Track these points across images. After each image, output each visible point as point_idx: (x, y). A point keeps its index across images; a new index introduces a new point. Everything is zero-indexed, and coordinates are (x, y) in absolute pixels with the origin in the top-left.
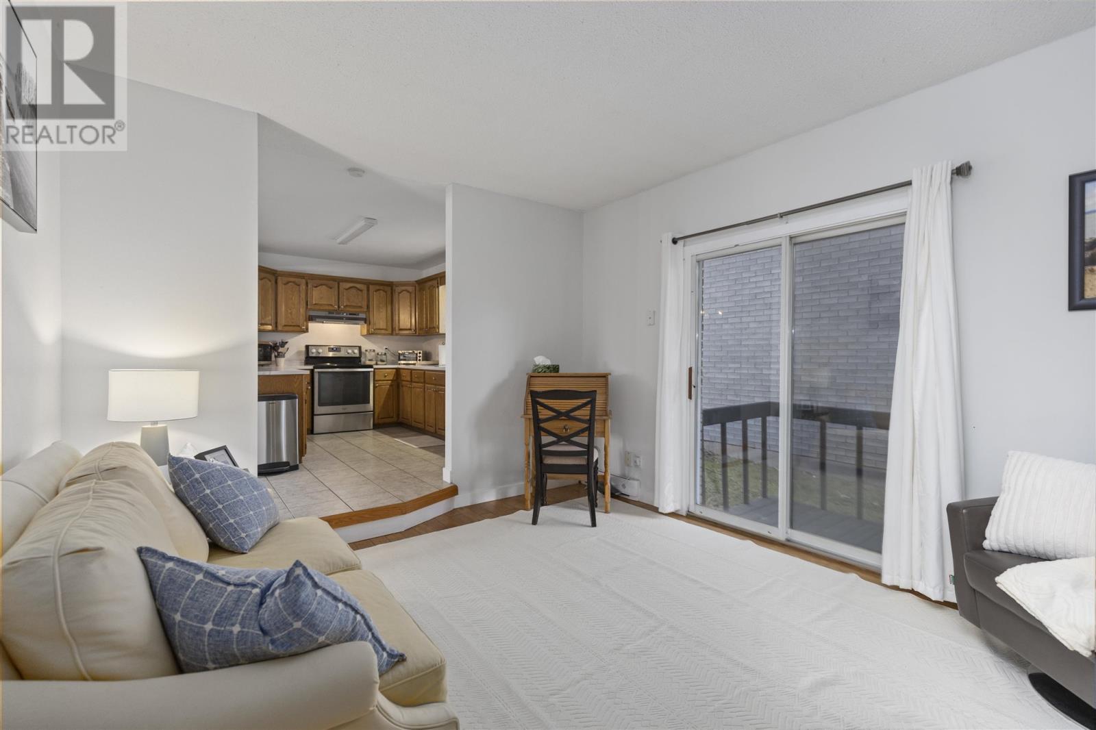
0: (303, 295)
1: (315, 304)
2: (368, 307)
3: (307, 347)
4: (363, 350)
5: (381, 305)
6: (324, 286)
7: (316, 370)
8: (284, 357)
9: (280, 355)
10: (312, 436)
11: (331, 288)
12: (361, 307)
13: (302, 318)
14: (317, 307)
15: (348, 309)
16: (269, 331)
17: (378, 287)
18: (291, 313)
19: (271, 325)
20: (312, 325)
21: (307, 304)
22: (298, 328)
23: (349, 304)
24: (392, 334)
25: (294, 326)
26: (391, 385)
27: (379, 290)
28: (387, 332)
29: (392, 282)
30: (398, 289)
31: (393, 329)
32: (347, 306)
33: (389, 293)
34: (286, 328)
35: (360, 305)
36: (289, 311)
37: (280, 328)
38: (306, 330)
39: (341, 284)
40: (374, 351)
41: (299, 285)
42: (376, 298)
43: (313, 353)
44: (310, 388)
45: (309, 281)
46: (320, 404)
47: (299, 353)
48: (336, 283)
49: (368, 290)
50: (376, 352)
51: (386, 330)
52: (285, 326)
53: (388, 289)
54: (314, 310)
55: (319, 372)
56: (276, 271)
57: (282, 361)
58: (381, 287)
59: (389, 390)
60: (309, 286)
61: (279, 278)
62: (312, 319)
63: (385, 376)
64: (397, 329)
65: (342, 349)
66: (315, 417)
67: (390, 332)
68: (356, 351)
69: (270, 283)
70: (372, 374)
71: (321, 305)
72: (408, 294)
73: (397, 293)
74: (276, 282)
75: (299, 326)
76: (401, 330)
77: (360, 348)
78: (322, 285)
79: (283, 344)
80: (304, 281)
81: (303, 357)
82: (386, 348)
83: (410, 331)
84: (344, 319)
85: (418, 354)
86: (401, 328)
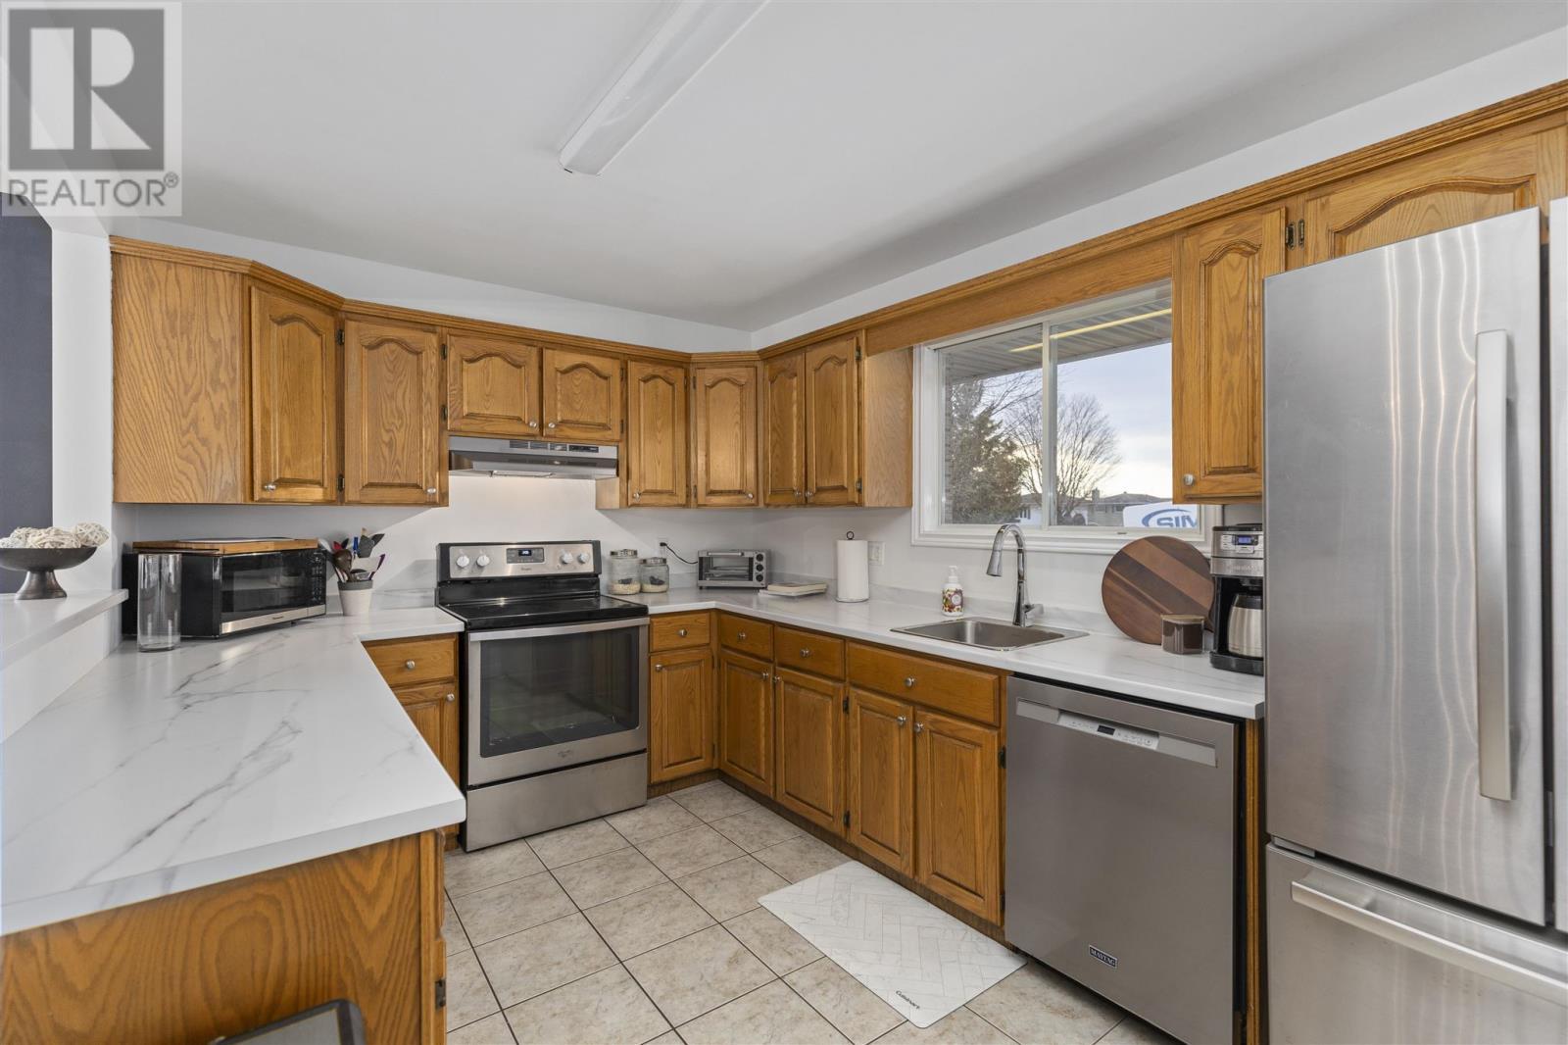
0: (431, 387)
1: (470, 415)
2: (624, 426)
3: (444, 550)
4: (605, 552)
5: (659, 423)
6: (497, 360)
7: (475, 637)
8: (370, 587)
9: (354, 580)
10: (463, 859)
11: (519, 367)
12: (604, 427)
13: (428, 462)
14: (475, 426)
15: (568, 432)
16: (315, 503)
17: (649, 370)
18: (390, 445)
19: (320, 484)
20: (458, 482)
21: (443, 416)
22: (414, 494)
23: (569, 417)
24: (686, 505)
25: (401, 486)
27: (655, 377)
28: (673, 501)
29: (689, 356)
30: (707, 376)
31: (690, 492)
32: (563, 422)
33: (680, 385)
34: (376, 493)
35: (602, 420)
36: (386, 438)
37: (351, 493)
38: (443, 500)
39: (547, 353)
40: (635, 553)
41: (418, 353)
42: (650, 399)
43: (460, 568)
44: (451, 696)
45: (450, 341)
46: (486, 751)
47: (418, 567)
48: (534, 351)
49: (624, 377)
50: (641, 555)
51: (671, 493)
52: (371, 485)
53: (678, 375)
54: (466, 434)
55: (483, 643)
56: (341, 300)
57: (361, 600)
58: (659, 370)
60: (452, 356)
61: (351, 326)
62: (457, 461)
63: (681, 637)
64: (701, 490)
65: (549, 552)
66: (472, 795)
67: (683, 500)
68: (587, 552)
69: (315, 340)
70: (643, 634)
71: (488, 418)
72: (737, 390)
73: (700, 388)
74: (340, 339)
75: (417, 486)
76: (712, 493)
77: (596, 545)
78: (490, 355)
79: (365, 545)
80: (433, 340)
81: (432, 580)
82: (663, 544)
83: (740, 497)
84: (556, 462)
85: (755, 561)
86: (712, 487)
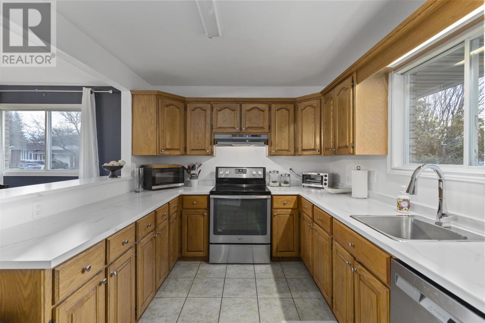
0: (208, 121)
1: (219, 128)
2: (270, 127)
3: (217, 168)
4: (267, 171)
5: (283, 125)
6: (227, 110)
7: (211, 196)
8: (197, 179)
9: (193, 177)
10: (208, 265)
11: (234, 111)
12: (263, 128)
13: (208, 142)
14: (221, 130)
15: (250, 131)
16: (178, 155)
17: (280, 106)
18: (198, 138)
19: (179, 150)
20: (217, 149)
21: (212, 129)
22: (203, 152)
23: (250, 126)
24: (294, 155)
25: (201, 150)
26: (291, 215)
27: (281, 108)
28: (289, 153)
29: (295, 99)
30: (301, 106)
31: (296, 150)
32: (248, 127)
33: (292, 111)
34: (194, 152)
35: (261, 125)
36: (196, 136)
37: (188, 152)
38: (211, 154)
39: (243, 105)
40: (278, 172)
41: (205, 110)
42: (280, 116)
43: (221, 174)
45: (214, 105)
46: (216, 233)
48: (239, 105)
49: (270, 110)
50: (280, 173)
51: (288, 150)
52: (193, 150)
53: (291, 107)
54: (219, 133)
55: (214, 199)
56: (185, 98)
57: (195, 182)
58: (283, 106)
59: (289, 220)
60: (215, 110)
61: (188, 105)
62: (215, 142)
63: (284, 204)
64: (300, 149)
65: (248, 170)
66: (211, 246)
67: (293, 153)
68: (260, 173)
69: (178, 110)
70: (269, 202)
71: (224, 128)
72: (313, 109)
73: (300, 110)
74: (185, 109)
75: (204, 150)
76: (303, 150)
77: (264, 169)
78: (225, 108)
79: (193, 167)
80: (209, 105)
81: (214, 178)
82: (291, 169)
83: (314, 151)
84: (247, 141)
85: (324, 177)
86: (304, 148)
